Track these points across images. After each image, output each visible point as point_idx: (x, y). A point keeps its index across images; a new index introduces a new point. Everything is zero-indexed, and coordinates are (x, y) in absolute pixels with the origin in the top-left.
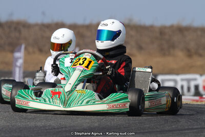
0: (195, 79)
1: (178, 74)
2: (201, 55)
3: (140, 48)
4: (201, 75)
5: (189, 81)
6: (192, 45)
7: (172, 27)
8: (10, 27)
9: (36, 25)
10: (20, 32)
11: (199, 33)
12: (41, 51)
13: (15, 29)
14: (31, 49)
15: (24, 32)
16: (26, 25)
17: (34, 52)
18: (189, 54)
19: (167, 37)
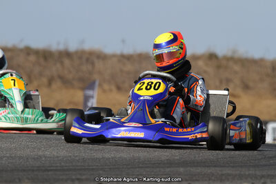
3: (246, 87)
8: (80, 58)
9: (114, 56)
10: (93, 64)
12: (119, 88)
13: (87, 60)
14: (106, 87)
15: (99, 65)
16: (102, 57)
17: (111, 90)
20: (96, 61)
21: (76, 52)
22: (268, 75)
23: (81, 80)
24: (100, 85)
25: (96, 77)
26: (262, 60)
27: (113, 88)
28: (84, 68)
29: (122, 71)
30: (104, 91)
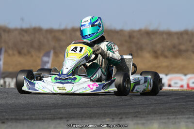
2: (166, 57)
4: (166, 75)
6: (158, 47)
7: (140, 31)
9: (16, 30)
11: (165, 36)
12: (20, 53)
14: (10, 52)
15: (5, 36)
16: (7, 30)
17: (14, 55)
18: (156, 55)
19: (135, 40)
20: (2, 34)
22: (126, 41)
24: (6, 51)
25: (3, 45)
26: (122, 31)
27: (16, 53)
29: (21, 41)
30: (9, 55)
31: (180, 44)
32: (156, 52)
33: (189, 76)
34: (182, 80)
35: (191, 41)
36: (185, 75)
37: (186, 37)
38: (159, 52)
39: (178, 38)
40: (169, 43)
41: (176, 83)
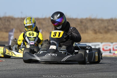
0: (99, 45)
1: (90, 42)
2: (101, 33)
4: (102, 43)
5: (95, 46)
6: (97, 28)
7: (86, 19)
8: (5, 20)
9: (18, 18)
10: (10, 22)
11: (100, 22)
13: (8, 20)
15: (12, 22)
16: (13, 19)
18: (95, 32)
19: (84, 24)
20: (11, 21)
21: (3, 17)
22: (79, 25)
23: (5, 28)
25: (11, 27)
27: (18, 31)
28: (7, 23)
31: (108, 26)
32: (95, 30)
33: (114, 43)
34: (110, 46)
35: (114, 24)
36: (112, 43)
37: (111, 22)
38: (97, 31)
39: (108, 23)
40: (102, 25)
41: (107, 48)
